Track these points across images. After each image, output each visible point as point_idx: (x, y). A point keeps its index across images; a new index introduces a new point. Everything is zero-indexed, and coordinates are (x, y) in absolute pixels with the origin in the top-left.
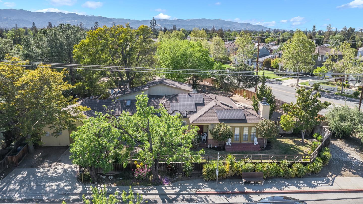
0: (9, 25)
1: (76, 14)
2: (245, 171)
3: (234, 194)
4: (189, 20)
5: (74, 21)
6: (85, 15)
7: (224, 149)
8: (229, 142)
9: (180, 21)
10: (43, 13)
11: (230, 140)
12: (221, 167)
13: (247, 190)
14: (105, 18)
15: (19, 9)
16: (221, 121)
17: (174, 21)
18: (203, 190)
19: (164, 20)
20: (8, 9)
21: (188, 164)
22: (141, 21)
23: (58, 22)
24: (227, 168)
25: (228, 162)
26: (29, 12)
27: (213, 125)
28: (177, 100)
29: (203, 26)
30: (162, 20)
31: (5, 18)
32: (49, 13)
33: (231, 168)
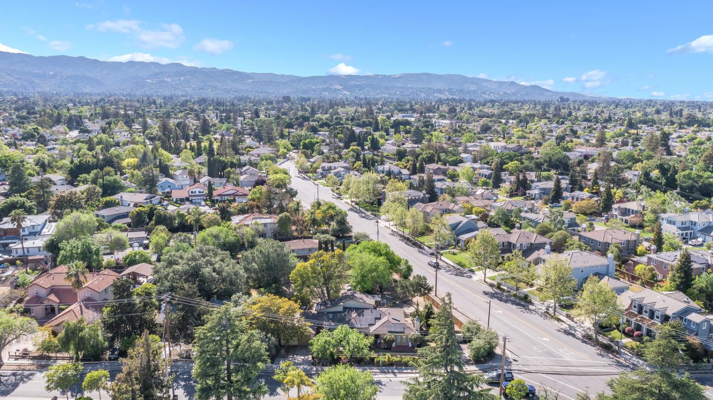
0: (60, 87)
1: (181, 64)
2: (396, 362)
3: (389, 372)
4: (397, 76)
5: (180, 79)
6: (199, 67)
7: (390, 349)
8: (394, 345)
9: (379, 77)
10: (120, 62)
11: (394, 343)
12: (383, 360)
13: (395, 371)
14: (237, 73)
15: (77, 55)
16: (389, 332)
17: (367, 77)
18: (374, 371)
19: (348, 76)
20: (57, 56)
21: (367, 358)
22: (306, 78)
23: (149, 81)
24: (386, 360)
25: (387, 357)
26: (96, 61)
27: (384, 334)
28: (363, 316)
29: (424, 88)
30: (345, 76)
31: (52, 73)
32: (132, 64)
33: (388, 360)
